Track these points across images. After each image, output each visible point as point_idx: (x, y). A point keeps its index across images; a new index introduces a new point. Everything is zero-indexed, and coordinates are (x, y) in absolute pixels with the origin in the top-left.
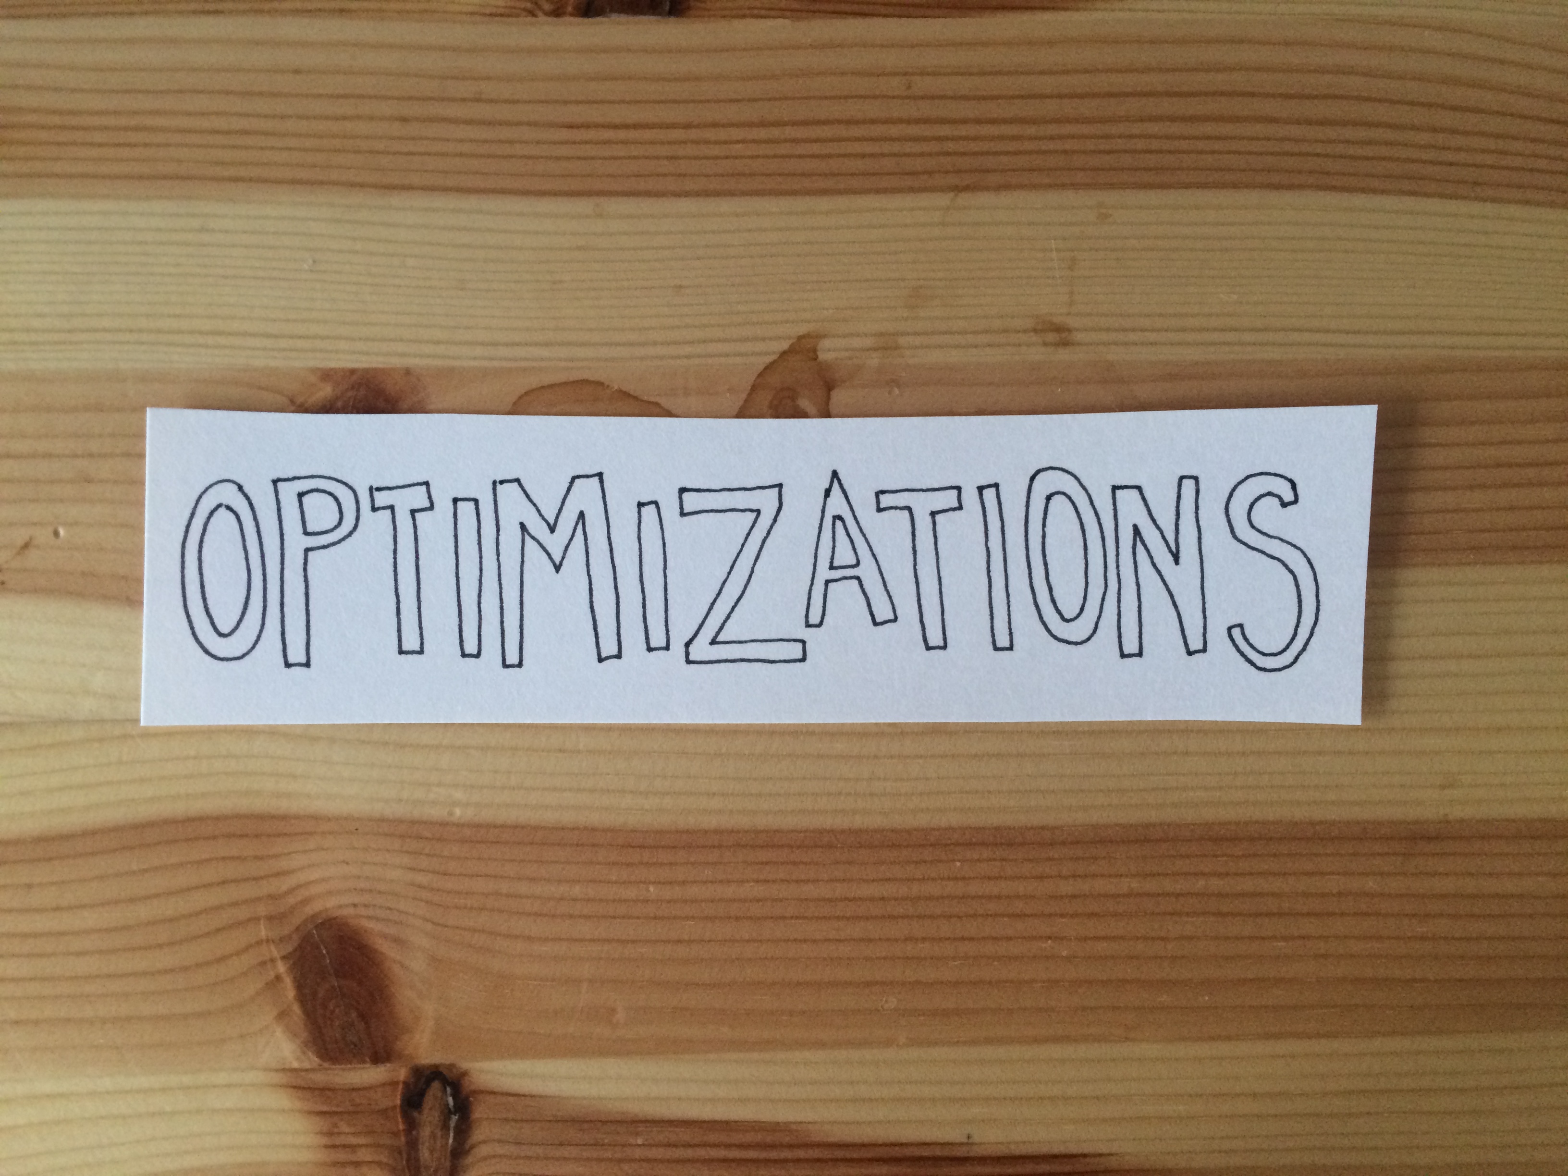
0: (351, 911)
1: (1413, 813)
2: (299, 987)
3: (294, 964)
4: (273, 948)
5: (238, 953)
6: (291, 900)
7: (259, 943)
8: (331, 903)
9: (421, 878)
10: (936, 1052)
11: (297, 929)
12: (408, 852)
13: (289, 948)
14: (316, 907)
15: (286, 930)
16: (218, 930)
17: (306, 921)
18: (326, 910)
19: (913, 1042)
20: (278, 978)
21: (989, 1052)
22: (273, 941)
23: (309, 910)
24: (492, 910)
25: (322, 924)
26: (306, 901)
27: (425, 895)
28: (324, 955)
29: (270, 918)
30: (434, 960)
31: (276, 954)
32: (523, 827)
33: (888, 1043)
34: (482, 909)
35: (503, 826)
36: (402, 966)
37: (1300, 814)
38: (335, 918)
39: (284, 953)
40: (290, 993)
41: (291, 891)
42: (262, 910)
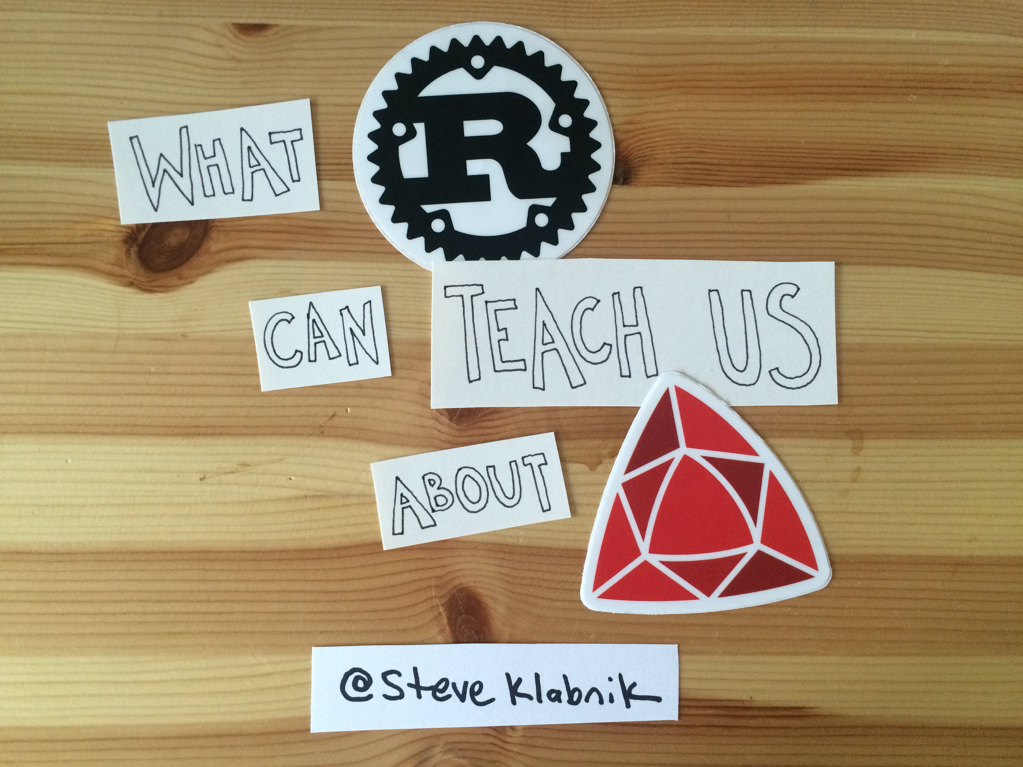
0: (472, 584)
1: (956, 553)
2: (449, 619)
3: (447, 607)
4: (437, 600)
5: (422, 602)
6: (447, 579)
7: (432, 598)
8: (464, 580)
9: (504, 571)
10: (738, 658)
11: (449, 592)
12: (499, 558)
13: (444, 600)
14: (457, 582)
15: (443, 592)
16: (413, 591)
17: (452, 589)
18: (462, 584)
19: (725, 653)
20: (440, 614)
21: (761, 658)
22: (438, 597)
23: (455, 583)
24: (535, 586)
25: (461, 589)
26: (453, 579)
27: (506, 578)
28: (460, 605)
29: (437, 587)
30: (509, 609)
31: (439, 603)
32: (551, 548)
33: (714, 654)
34: (531, 585)
35: (541, 548)
36: (495, 610)
37: (904, 552)
38: (465, 588)
39: (442, 602)
40: (445, 621)
41: (446, 575)
42: (433, 583)
